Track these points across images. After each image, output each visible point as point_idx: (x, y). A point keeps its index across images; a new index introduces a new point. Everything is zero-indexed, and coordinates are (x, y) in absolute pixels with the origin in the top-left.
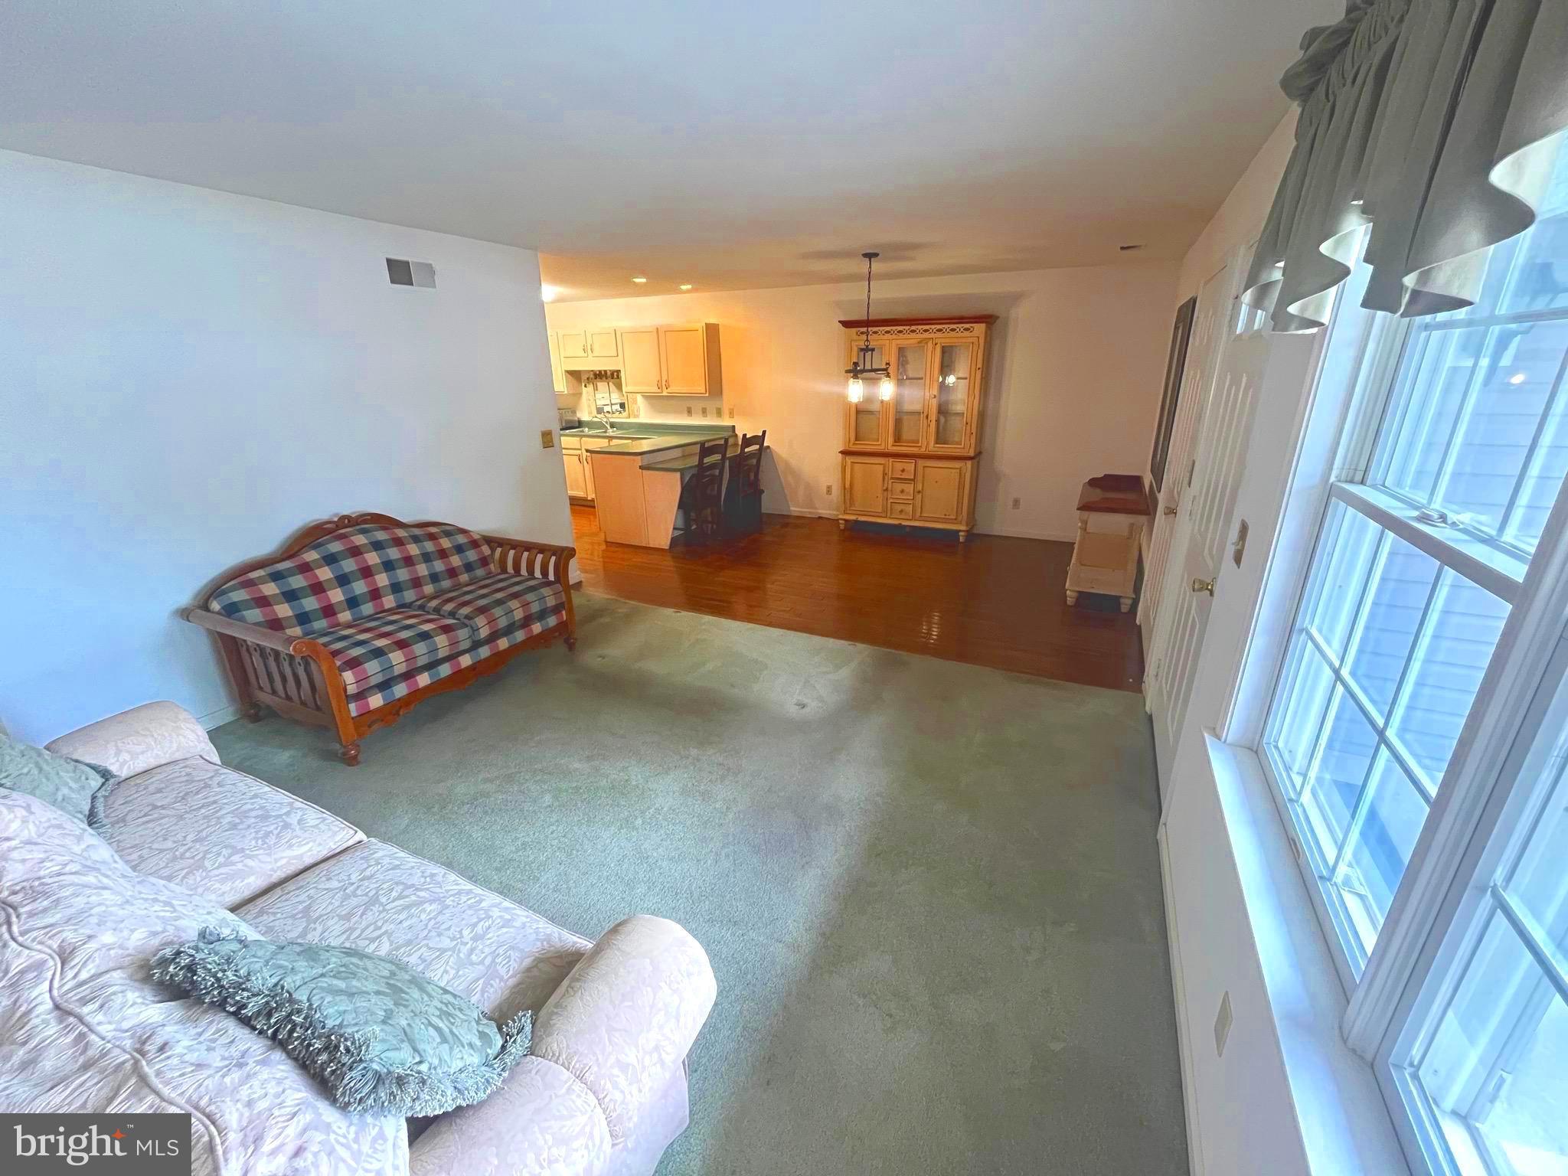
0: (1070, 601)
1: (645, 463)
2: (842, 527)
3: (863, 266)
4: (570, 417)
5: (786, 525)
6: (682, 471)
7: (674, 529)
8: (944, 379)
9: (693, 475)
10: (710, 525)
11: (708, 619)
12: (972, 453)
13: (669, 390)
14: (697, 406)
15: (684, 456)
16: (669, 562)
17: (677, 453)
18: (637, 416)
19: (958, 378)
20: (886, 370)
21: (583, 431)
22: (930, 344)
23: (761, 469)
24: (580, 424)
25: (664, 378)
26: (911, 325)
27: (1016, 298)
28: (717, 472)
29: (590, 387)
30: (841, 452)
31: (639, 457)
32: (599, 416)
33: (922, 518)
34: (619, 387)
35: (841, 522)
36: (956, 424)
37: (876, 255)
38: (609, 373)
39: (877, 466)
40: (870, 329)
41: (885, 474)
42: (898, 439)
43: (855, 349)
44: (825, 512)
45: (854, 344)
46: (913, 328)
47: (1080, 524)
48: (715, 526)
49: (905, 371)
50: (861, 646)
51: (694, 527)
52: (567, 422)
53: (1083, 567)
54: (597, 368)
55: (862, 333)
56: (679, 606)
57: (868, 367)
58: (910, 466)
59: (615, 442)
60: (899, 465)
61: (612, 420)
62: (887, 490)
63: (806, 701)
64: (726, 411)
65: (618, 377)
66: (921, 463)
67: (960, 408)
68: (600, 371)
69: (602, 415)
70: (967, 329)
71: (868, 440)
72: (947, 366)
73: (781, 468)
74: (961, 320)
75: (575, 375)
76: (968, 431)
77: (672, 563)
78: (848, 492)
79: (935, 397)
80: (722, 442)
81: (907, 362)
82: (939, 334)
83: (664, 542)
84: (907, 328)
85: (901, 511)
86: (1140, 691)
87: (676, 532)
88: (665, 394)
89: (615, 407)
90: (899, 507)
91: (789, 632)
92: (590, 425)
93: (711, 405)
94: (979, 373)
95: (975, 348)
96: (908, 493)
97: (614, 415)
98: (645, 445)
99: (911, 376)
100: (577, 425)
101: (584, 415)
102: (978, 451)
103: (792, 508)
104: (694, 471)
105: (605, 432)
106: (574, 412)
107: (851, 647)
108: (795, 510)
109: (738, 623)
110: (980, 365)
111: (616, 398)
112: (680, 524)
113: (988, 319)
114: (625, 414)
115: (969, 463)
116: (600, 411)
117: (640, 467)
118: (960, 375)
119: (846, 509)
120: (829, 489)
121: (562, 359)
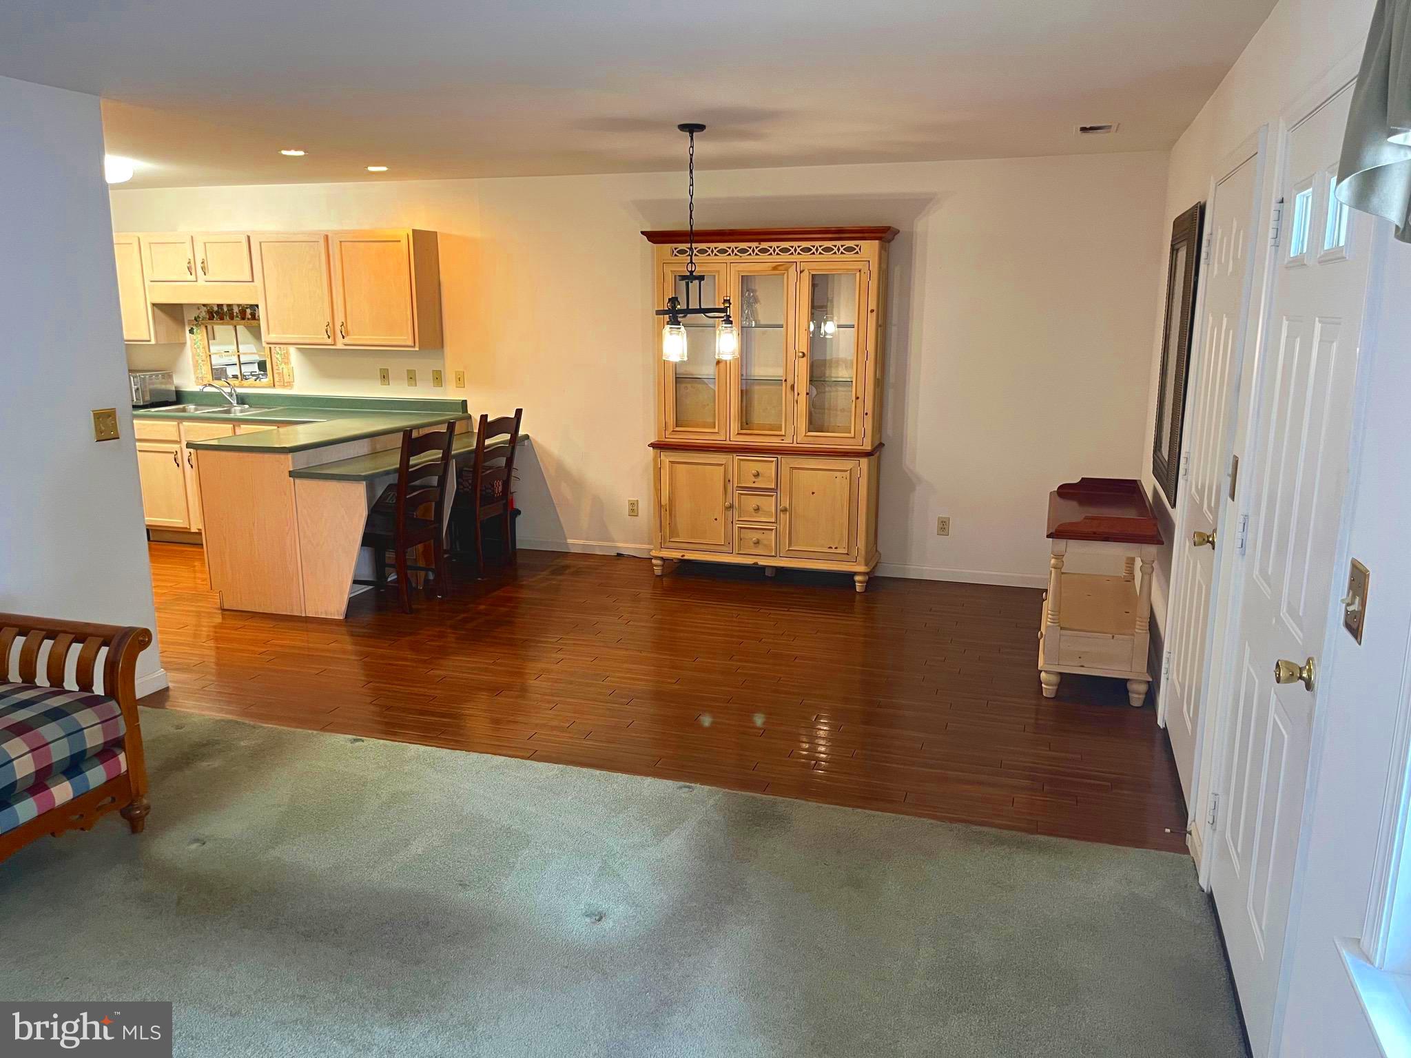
0: (1048, 690)
1: (301, 466)
2: (658, 571)
3: (680, 145)
4: (159, 385)
5: (561, 570)
6: (371, 480)
7: (355, 582)
8: (818, 327)
9: (390, 487)
10: (422, 573)
11: (415, 750)
12: (868, 447)
13: (346, 340)
14: (397, 367)
15: (374, 454)
16: (344, 646)
17: (363, 448)
18: (289, 385)
19: (839, 326)
20: (724, 310)
21: (184, 410)
22: (792, 270)
23: (514, 473)
24: (179, 397)
25: (339, 318)
26: (760, 241)
27: (922, 204)
28: (434, 480)
29: (200, 335)
30: (653, 445)
31: (290, 456)
32: (216, 383)
33: (792, 554)
34: (256, 334)
35: (654, 561)
36: (841, 399)
37: (701, 127)
38: (236, 310)
39: (713, 469)
40: (694, 245)
41: (727, 481)
42: (746, 422)
43: (670, 279)
44: (628, 547)
45: (668, 270)
46: (765, 245)
47: (1053, 561)
48: (431, 576)
49: (754, 314)
50: (701, 790)
51: (392, 577)
52: (152, 392)
53: (1063, 632)
54: (214, 300)
55: (682, 252)
56: (362, 729)
57: (694, 305)
58: (766, 467)
59: (245, 429)
60: (753, 465)
61: (239, 390)
62: (731, 507)
63: (604, 906)
64: (449, 375)
65: (254, 317)
66: (787, 462)
67: (843, 373)
68: (220, 306)
69: (222, 382)
70: (850, 249)
71: (697, 426)
72: (822, 307)
73: (549, 472)
74: (839, 233)
75: (172, 313)
76: (860, 411)
77: (350, 647)
78: (666, 511)
79: (804, 355)
80: (443, 429)
81: (756, 300)
82: (806, 256)
83: (336, 608)
84: (754, 245)
85: (757, 543)
86: (1185, 850)
87: (358, 586)
88: (340, 346)
89: (246, 370)
90: (755, 536)
91: (569, 768)
92: (200, 399)
93: (425, 366)
94: (872, 319)
95: (865, 278)
96: (768, 514)
97: (245, 383)
98: (303, 434)
99: (763, 322)
100: (174, 398)
101: (189, 380)
102: (877, 443)
103: (570, 541)
104: (393, 479)
105: (228, 412)
106: (168, 376)
107: (684, 793)
108: (575, 543)
109: (474, 756)
110: (873, 305)
111: (250, 352)
112: (367, 574)
113: (883, 234)
114: (265, 381)
115: (864, 462)
116: (219, 373)
117: (291, 474)
118: (842, 323)
119: (663, 538)
120: (634, 509)
121: (147, 283)
